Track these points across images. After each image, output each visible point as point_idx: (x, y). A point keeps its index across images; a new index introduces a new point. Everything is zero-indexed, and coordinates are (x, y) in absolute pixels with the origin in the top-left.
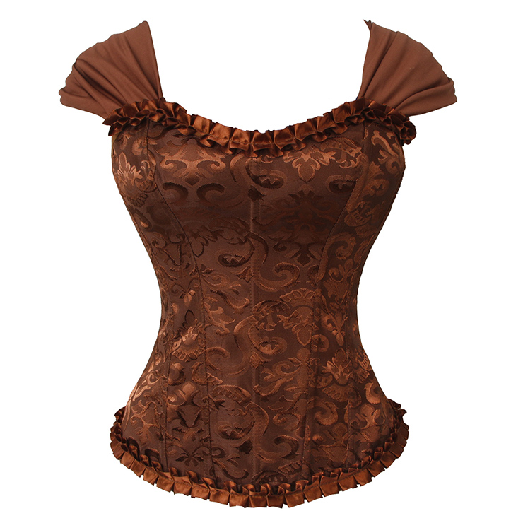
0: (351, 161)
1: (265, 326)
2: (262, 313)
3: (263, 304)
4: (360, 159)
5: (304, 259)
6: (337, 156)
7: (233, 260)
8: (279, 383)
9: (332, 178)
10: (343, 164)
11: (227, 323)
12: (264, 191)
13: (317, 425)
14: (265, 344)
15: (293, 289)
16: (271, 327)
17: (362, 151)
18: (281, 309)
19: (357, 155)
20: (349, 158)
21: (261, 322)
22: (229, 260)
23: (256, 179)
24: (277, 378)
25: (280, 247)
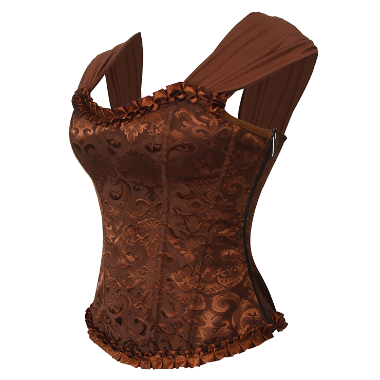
0: (156, 130)
1: (129, 241)
2: (128, 233)
3: (128, 227)
4: (163, 128)
5: (152, 198)
6: (148, 127)
7: (115, 196)
8: (137, 281)
9: (144, 142)
10: (151, 133)
11: (112, 237)
12: (115, 149)
13: (162, 316)
14: (129, 254)
15: (146, 218)
16: (132, 243)
17: (165, 122)
18: (139, 232)
19: (160, 126)
20: (155, 128)
21: (127, 238)
22: (114, 195)
23: (108, 141)
24: (136, 278)
25: (137, 187)
